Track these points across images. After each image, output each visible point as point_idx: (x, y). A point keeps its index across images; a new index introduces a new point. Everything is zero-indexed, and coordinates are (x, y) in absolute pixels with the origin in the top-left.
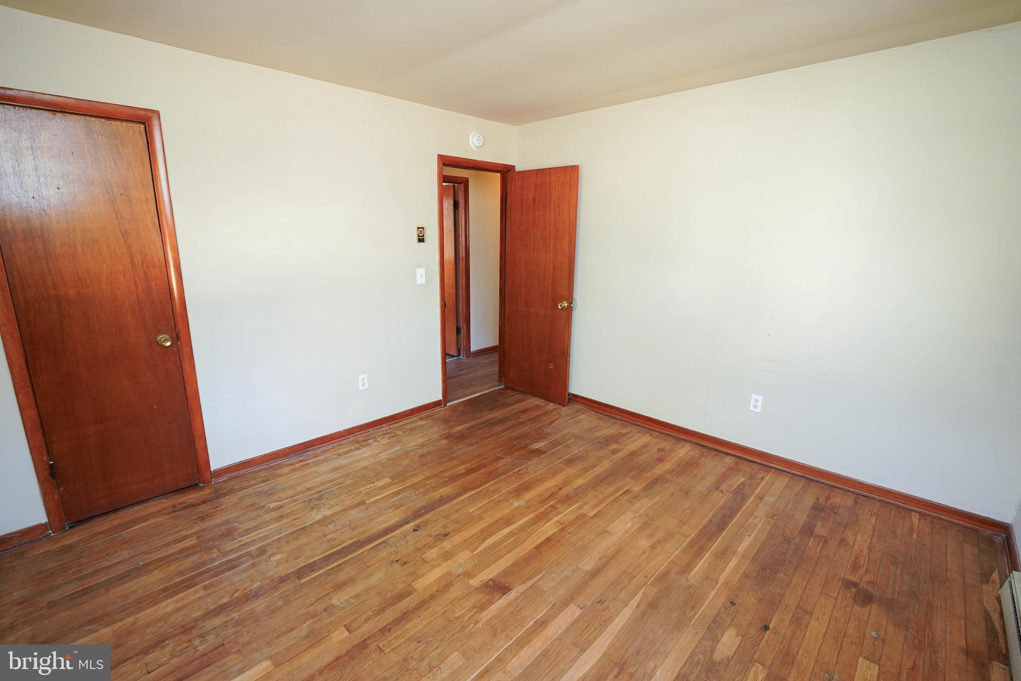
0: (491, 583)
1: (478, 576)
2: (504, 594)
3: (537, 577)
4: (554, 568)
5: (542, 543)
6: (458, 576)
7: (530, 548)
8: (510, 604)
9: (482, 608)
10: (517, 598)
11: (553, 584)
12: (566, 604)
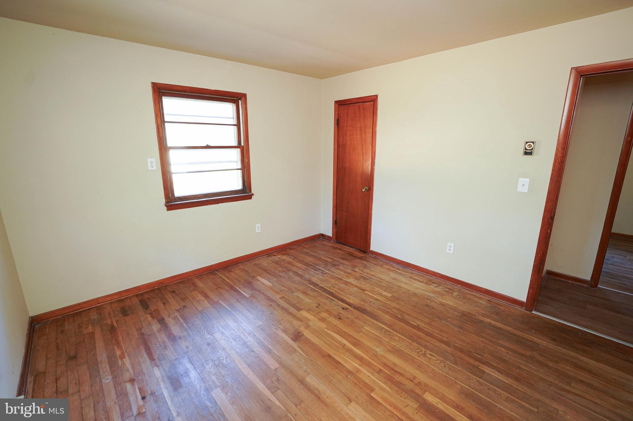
3: (303, 352)
4: (310, 362)
6: (307, 323)
7: (329, 352)
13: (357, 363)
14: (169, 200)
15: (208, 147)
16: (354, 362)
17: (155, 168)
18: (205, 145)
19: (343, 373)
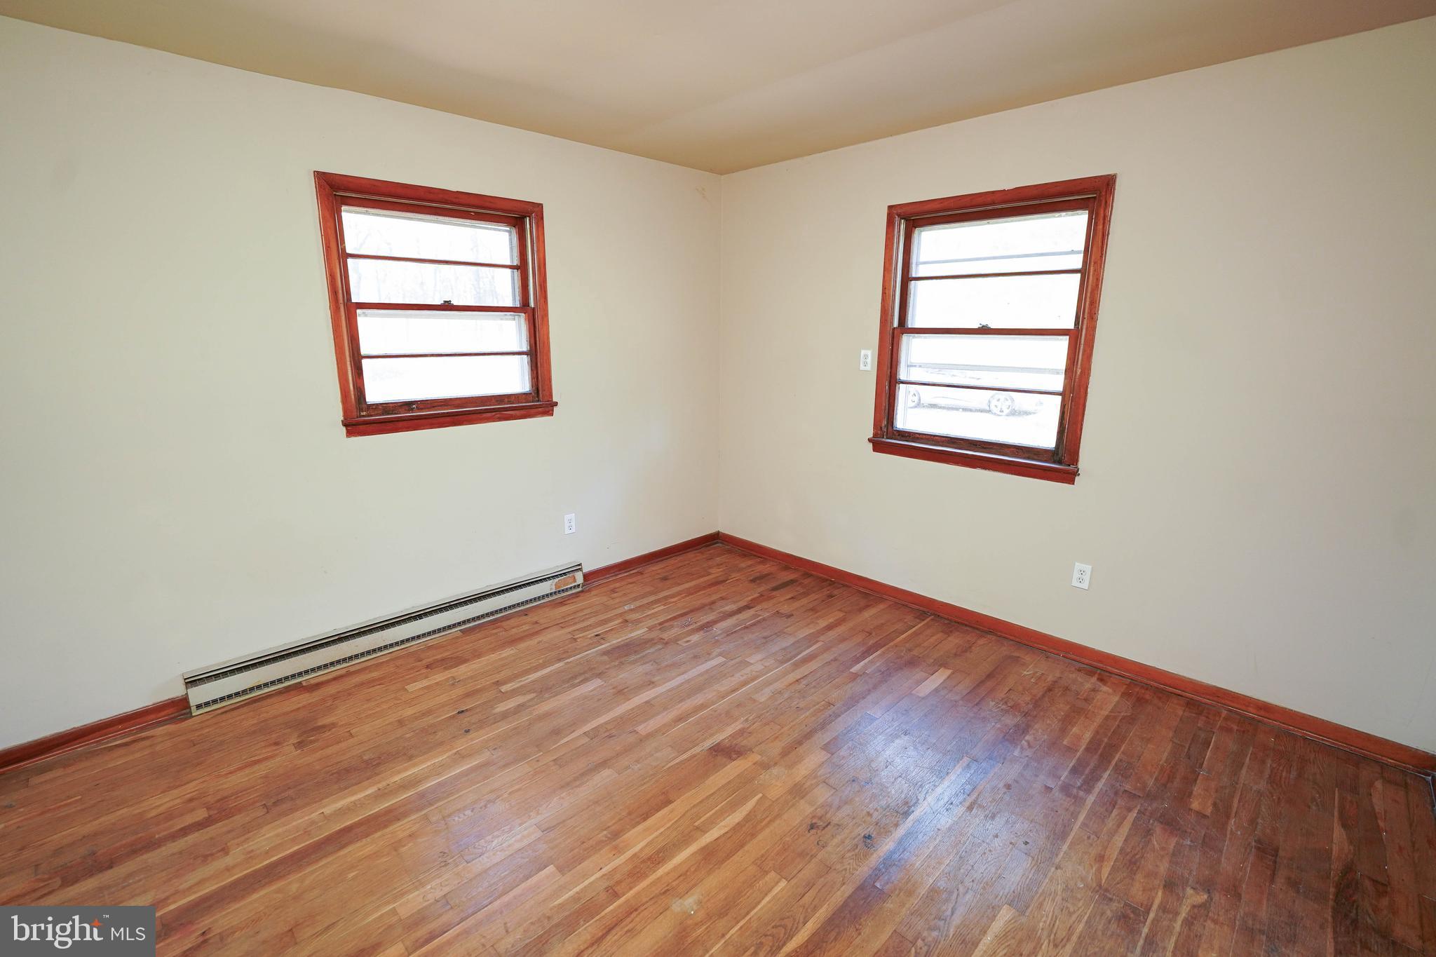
0: (734, 756)
1: (750, 764)
2: (719, 744)
3: (677, 761)
4: (651, 773)
5: (658, 811)
6: (776, 764)
7: (678, 801)
8: (712, 735)
9: (741, 732)
10: (704, 740)
11: (658, 755)
12: (650, 735)
13: (642, 850)
14: (879, 432)
15: (984, 330)
16: (646, 846)
17: (868, 368)
18: (976, 326)
19: (614, 824)
